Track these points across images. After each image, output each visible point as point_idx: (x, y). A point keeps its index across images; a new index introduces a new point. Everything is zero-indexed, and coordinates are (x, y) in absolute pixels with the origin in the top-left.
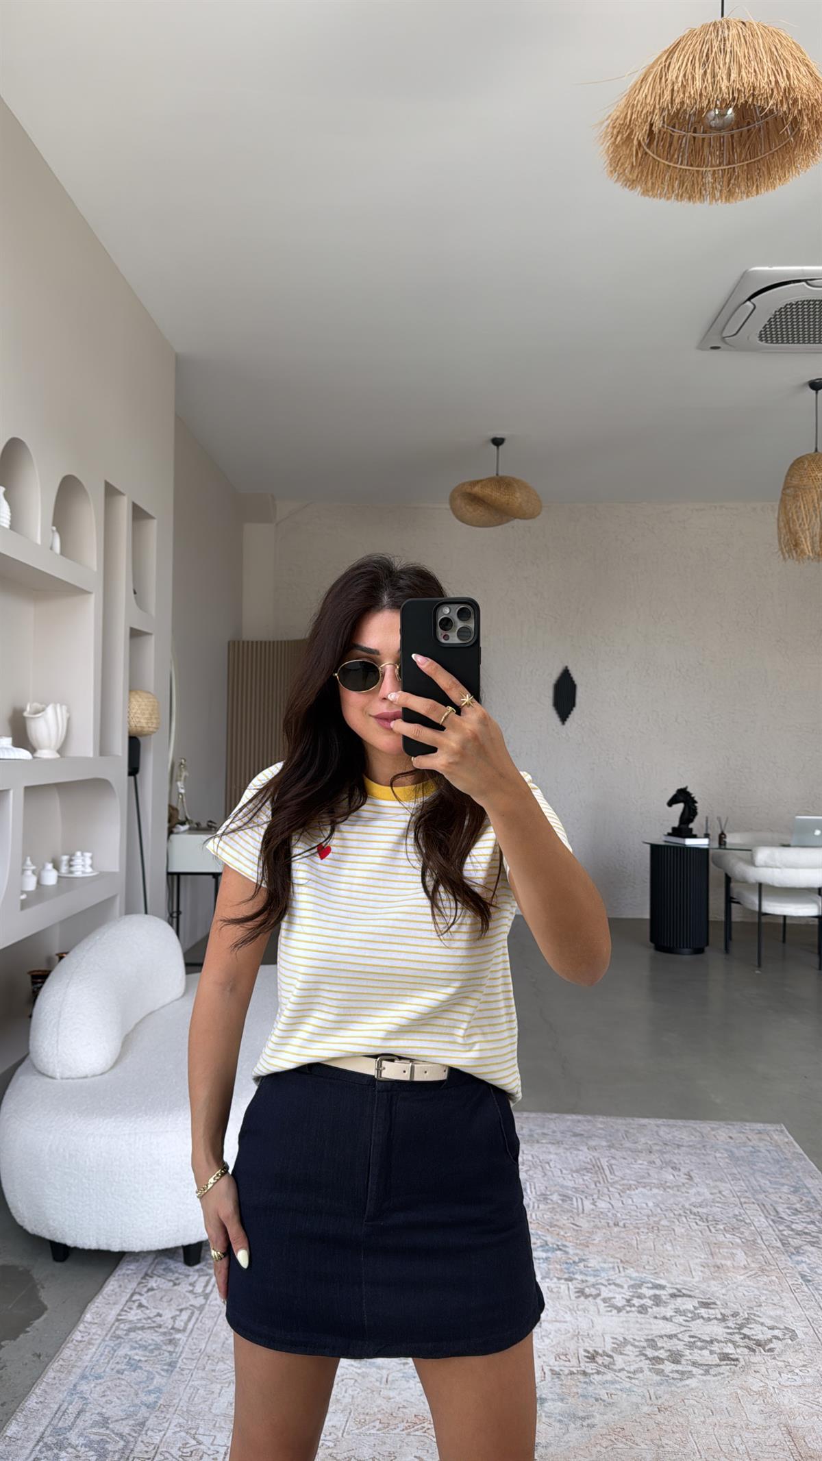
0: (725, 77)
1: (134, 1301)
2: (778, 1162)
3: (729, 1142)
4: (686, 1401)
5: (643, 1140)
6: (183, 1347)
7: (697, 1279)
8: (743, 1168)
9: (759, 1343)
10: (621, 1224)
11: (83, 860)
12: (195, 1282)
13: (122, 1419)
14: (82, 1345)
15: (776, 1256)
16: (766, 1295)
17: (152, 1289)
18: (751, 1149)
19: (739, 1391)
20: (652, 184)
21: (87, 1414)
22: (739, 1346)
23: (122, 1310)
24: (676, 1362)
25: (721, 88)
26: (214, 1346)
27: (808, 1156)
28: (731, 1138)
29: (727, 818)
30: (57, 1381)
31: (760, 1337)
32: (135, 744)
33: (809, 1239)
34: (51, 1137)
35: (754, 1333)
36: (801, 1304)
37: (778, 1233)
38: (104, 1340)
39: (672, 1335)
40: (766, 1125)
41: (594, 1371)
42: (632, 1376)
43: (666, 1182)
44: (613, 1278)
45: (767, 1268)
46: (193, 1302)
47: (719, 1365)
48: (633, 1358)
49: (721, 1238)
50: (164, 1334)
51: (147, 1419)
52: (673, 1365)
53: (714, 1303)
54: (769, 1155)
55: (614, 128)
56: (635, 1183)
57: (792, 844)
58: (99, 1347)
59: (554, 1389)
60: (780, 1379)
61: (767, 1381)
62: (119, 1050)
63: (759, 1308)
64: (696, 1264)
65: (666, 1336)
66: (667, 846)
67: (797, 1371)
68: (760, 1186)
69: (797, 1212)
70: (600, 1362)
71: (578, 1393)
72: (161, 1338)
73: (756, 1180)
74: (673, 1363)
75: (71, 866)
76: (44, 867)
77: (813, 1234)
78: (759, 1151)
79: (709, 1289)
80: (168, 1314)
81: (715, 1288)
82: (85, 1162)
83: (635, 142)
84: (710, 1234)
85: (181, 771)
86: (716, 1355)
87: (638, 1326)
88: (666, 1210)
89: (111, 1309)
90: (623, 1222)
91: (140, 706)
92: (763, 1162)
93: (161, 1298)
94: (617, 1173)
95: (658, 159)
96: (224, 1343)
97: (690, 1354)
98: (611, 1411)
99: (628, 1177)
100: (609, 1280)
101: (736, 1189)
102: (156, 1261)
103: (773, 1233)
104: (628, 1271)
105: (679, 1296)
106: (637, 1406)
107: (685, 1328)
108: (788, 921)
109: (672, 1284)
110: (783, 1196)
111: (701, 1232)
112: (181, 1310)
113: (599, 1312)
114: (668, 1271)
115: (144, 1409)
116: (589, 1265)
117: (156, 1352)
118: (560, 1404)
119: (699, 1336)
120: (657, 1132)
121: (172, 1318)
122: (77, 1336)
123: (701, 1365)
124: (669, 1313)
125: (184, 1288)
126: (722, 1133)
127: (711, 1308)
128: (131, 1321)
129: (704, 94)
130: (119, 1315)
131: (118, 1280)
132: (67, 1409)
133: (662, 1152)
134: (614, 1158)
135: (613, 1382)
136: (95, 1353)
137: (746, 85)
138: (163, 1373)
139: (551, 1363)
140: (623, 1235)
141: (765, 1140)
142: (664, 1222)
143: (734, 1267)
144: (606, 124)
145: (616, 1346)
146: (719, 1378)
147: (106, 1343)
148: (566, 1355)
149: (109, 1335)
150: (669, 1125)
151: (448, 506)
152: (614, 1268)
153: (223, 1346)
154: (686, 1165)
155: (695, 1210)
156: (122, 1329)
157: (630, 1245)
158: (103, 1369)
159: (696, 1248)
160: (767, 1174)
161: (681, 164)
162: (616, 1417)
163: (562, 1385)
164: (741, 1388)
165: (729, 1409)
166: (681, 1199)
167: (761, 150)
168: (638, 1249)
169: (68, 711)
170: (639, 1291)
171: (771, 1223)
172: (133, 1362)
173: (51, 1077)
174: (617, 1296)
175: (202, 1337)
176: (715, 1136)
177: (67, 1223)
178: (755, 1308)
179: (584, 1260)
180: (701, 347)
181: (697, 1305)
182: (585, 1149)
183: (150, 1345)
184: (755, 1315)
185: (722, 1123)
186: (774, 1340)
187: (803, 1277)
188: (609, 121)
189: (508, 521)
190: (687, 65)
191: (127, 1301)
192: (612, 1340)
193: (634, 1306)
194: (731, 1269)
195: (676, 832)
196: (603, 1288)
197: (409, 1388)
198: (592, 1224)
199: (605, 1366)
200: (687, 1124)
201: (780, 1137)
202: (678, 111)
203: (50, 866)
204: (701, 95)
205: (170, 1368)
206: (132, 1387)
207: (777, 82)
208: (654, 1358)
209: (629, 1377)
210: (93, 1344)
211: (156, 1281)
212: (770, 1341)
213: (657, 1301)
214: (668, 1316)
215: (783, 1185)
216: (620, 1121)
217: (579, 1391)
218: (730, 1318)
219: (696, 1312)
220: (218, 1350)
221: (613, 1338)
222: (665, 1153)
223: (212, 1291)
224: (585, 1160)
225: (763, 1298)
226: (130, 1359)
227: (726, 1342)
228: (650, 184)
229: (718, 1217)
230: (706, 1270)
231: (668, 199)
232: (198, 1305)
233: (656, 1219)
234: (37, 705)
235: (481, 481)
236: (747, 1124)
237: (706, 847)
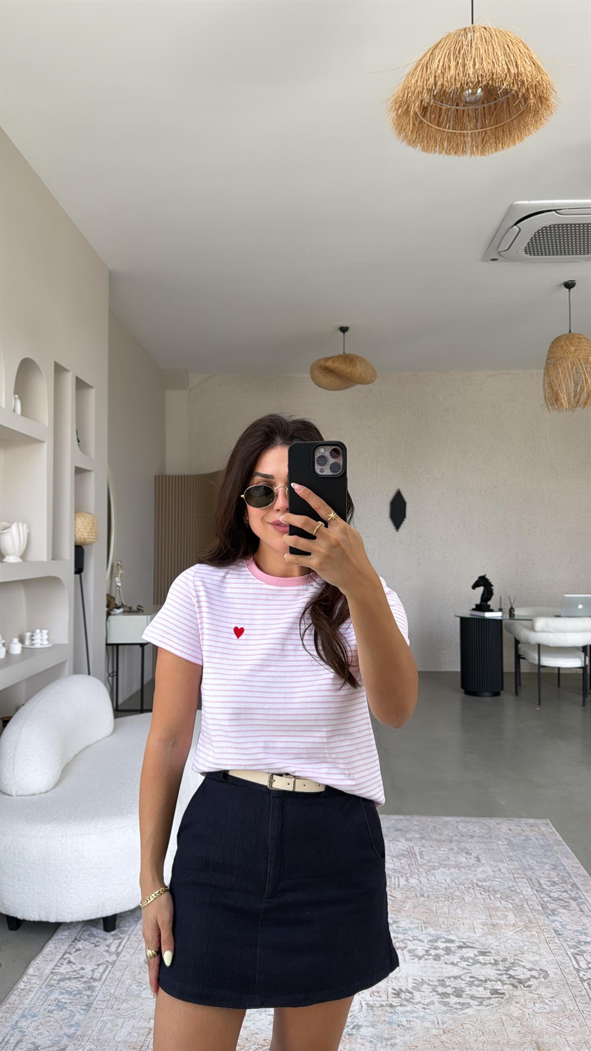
0: (471, 67)
1: (65, 959)
2: (543, 847)
3: (508, 834)
4: (464, 1025)
5: (446, 832)
6: (98, 992)
7: (478, 935)
8: (518, 852)
9: (520, 982)
10: (426, 895)
11: (42, 636)
12: (110, 944)
13: (49, 1047)
14: (24, 992)
15: (537, 916)
16: (528, 946)
17: (79, 950)
18: (524, 837)
19: (503, 1017)
20: (427, 143)
21: (24, 1043)
22: (506, 984)
23: (56, 966)
24: (459, 996)
25: (469, 74)
26: (120, 992)
27: (565, 842)
28: (510, 830)
29: (515, 597)
30: (3, 1020)
31: (522, 977)
32: (79, 551)
33: (562, 903)
34: (6, 839)
35: (517, 973)
36: (554, 952)
37: (540, 899)
38: (40, 988)
39: (457, 977)
40: (536, 820)
41: (398, 1004)
42: (425, 1007)
43: (460, 863)
44: (417, 935)
45: (530, 926)
46: (107, 959)
47: (490, 998)
48: (427, 994)
49: (498, 904)
50: (85, 982)
51: (67, 1046)
52: (456, 998)
53: (490, 952)
54: (536, 841)
55: (396, 103)
56: (438, 864)
57: (562, 615)
58: (36, 993)
59: (368, 1018)
60: (534, 1008)
61: (524, 1009)
62: (59, 775)
63: (521, 955)
64: (478, 923)
65: (453, 977)
66: (472, 618)
67: (547, 1001)
68: (529, 865)
69: (554, 884)
70: (403, 997)
71: (385, 1021)
72: (83, 985)
73: (527, 861)
74: (457, 997)
75: (33, 640)
76: (11, 641)
77: (565, 900)
78: (530, 839)
79: (486, 942)
80: (89, 968)
81: (491, 941)
82: (30, 857)
83: (412, 113)
84: (490, 901)
85: (118, 570)
86: (488, 991)
87: (433, 970)
88: (460, 884)
89: (48, 965)
90: (427, 893)
91: (84, 523)
92: (532, 848)
93: (85, 956)
94: (425, 858)
95: (431, 125)
96: (128, 988)
97: (470, 990)
98: (408, 1033)
99: (433, 860)
100: (413, 937)
101: (511, 867)
102: (84, 929)
103: (535, 899)
104: (428, 930)
105: (464, 947)
106: (428, 1028)
107: (467, 971)
108: (561, 671)
109: (460, 938)
110: (546, 872)
111: (484, 900)
112: (99, 965)
113: (405, 960)
114: (457, 928)
115: (65, 1038)
116: (400, 926)
117: (78, 996)
118: (372, 1029)
119: (477, 977)
120: (457, 828)
121: (92, 970)
122: (21, 985)
123: (477, 998)
124: (456, 959)
125: (102, 948)
126: (503, 827)
127: (487, 956)
128: (61, 974)
129: (457, 78)
130: (54, 969)
131: (55, 943)
132: (9, 1040)
133: (459, 842)
134: (424, 846)
135: (411, 1012)
136: (33, 997)
137: (486, 72)
138: (82, 1012)
139: (367, 999)
140: (427, 903)
141: (534, 831)
142: (457, 893)
143: (506, 925)
144: (390, 101)
145: (416, 985)
146: (490, 1007)
147: (42, 990)
148: (378, 992)
149: (45, 984)
150: (466, 822)
151: (309, 376)
152: (418, 927)
153: (127, 991)
154: (477, 851)
155: (480, 883)
156: (55, 980)
157: (431, 910)
158: (37, 1010)
159: (479, 912)
160: (535, 856)
161: (449, 128)
162: (412, 1038)
163: (374, 1015)
164: (505, 1015)
165: (495, 1030)
166: (470, 876)
167: (504, 118)
168: (437, 913)
169: (29, 527)
170: (436, 944)
171: (535, 892)
172: (60, 1004)
173: (9, 795)
174: (418, 948)
175: (112, 984)
176: (499, 829)
177: (17, 902)
178: (519, 956)
179: (396, 922)
180: (484, 259)
181: (477, 954)
182: (404, 841)
183: (74, 991)
184: (519, 960)
185: (504, 819)
186: (532, 979)
187: (556, 931)
188: (393, 98)
189: (352, 386)
190: (445, 58)
191: (60, 959)
192: (413, 981)
193: (431, 955)
194: (504, 927)
195: (479, 608)
196: (409, 942)
197: (261, 1020)
198: (405, 895)
199: (407, 1000)
200: (478, 821)
201: (546, 828)
202: (440, 90)
203: (16, 640)
204: (455, 79)
205: (87, 1008)
206: (58, 1023)
207: (508, 69)
208: (443, 994)
209: (424, 1008)
210: (32, 991)
211: (82, 944)
212: (529, 979)
213: (448, 951)
214: (455, 962)
215: (546, 863)
216: (430, 819)
217: (387, 1019)
218: (500, 962)
219: (476, 958)
220: (124, 994)
221: (414, 979)
222: (461, 842)
223: (122, 951)
224: (402, 848)
225: (526, 948)
226: (59, 1002)
227: (496, 981)
228: (426, 143)
229: (497, 888)
230: (485, 928)
231: (441, 153)
232: (111, 961)
233: (451, 891)
234: (6, 524)
235: (333, 357)
236: (523, 819)
237: (500, 618)
